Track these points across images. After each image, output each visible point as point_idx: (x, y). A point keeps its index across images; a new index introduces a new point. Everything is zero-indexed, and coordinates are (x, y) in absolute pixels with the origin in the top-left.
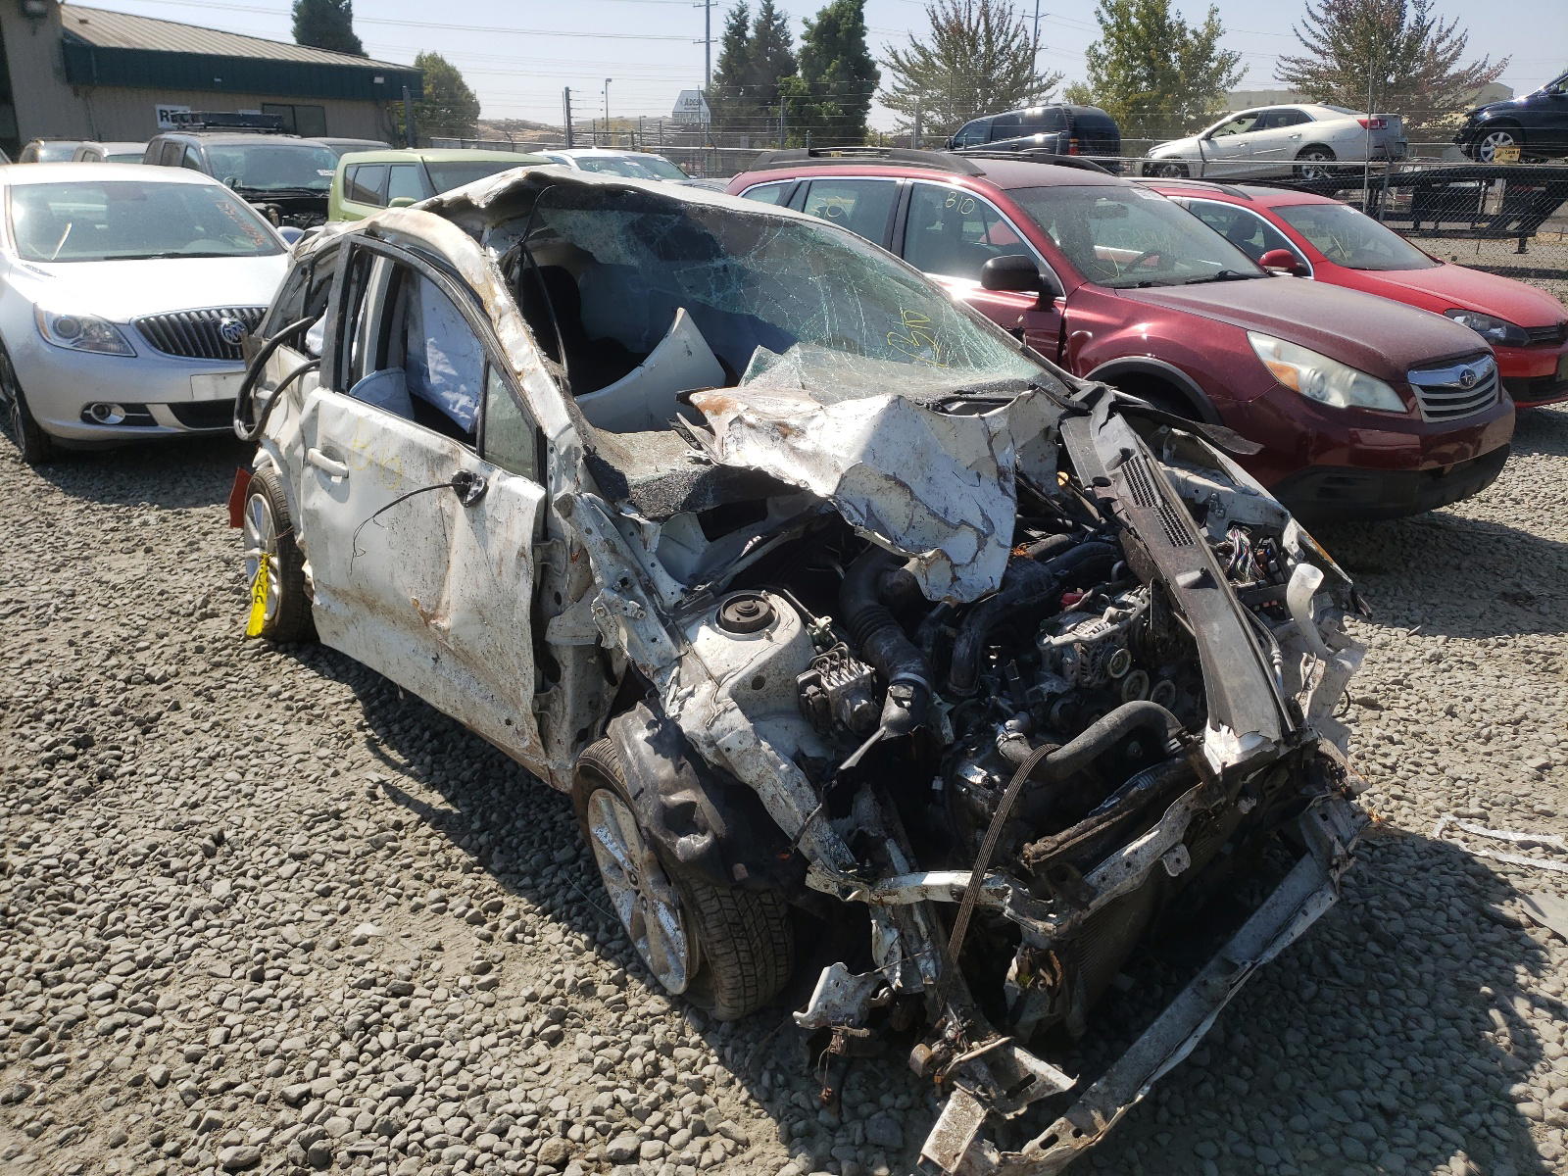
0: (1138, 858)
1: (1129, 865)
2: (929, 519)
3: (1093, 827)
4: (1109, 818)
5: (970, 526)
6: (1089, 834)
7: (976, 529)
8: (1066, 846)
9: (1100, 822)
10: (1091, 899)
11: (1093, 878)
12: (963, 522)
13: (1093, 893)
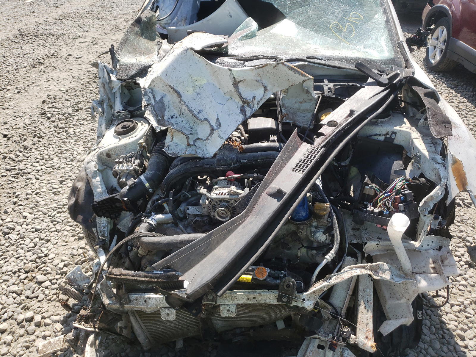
0: (150, 301)
1: (145, 301)
2: (188, 112)
3: (140, 276)
4: (151, 277)
5: (209, 122)
6: (136, 278)
7: (211, 125)
8: (123, 277)
9: (145, 276)
10: (127, 304)
11: (133, 296)
12: (207, 120)
13: (129, 301)
